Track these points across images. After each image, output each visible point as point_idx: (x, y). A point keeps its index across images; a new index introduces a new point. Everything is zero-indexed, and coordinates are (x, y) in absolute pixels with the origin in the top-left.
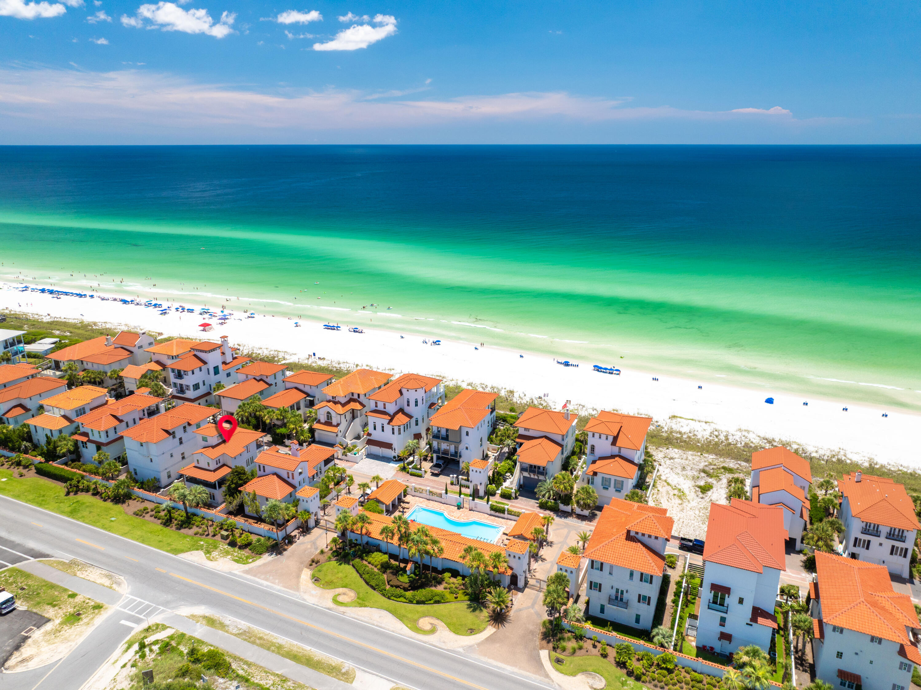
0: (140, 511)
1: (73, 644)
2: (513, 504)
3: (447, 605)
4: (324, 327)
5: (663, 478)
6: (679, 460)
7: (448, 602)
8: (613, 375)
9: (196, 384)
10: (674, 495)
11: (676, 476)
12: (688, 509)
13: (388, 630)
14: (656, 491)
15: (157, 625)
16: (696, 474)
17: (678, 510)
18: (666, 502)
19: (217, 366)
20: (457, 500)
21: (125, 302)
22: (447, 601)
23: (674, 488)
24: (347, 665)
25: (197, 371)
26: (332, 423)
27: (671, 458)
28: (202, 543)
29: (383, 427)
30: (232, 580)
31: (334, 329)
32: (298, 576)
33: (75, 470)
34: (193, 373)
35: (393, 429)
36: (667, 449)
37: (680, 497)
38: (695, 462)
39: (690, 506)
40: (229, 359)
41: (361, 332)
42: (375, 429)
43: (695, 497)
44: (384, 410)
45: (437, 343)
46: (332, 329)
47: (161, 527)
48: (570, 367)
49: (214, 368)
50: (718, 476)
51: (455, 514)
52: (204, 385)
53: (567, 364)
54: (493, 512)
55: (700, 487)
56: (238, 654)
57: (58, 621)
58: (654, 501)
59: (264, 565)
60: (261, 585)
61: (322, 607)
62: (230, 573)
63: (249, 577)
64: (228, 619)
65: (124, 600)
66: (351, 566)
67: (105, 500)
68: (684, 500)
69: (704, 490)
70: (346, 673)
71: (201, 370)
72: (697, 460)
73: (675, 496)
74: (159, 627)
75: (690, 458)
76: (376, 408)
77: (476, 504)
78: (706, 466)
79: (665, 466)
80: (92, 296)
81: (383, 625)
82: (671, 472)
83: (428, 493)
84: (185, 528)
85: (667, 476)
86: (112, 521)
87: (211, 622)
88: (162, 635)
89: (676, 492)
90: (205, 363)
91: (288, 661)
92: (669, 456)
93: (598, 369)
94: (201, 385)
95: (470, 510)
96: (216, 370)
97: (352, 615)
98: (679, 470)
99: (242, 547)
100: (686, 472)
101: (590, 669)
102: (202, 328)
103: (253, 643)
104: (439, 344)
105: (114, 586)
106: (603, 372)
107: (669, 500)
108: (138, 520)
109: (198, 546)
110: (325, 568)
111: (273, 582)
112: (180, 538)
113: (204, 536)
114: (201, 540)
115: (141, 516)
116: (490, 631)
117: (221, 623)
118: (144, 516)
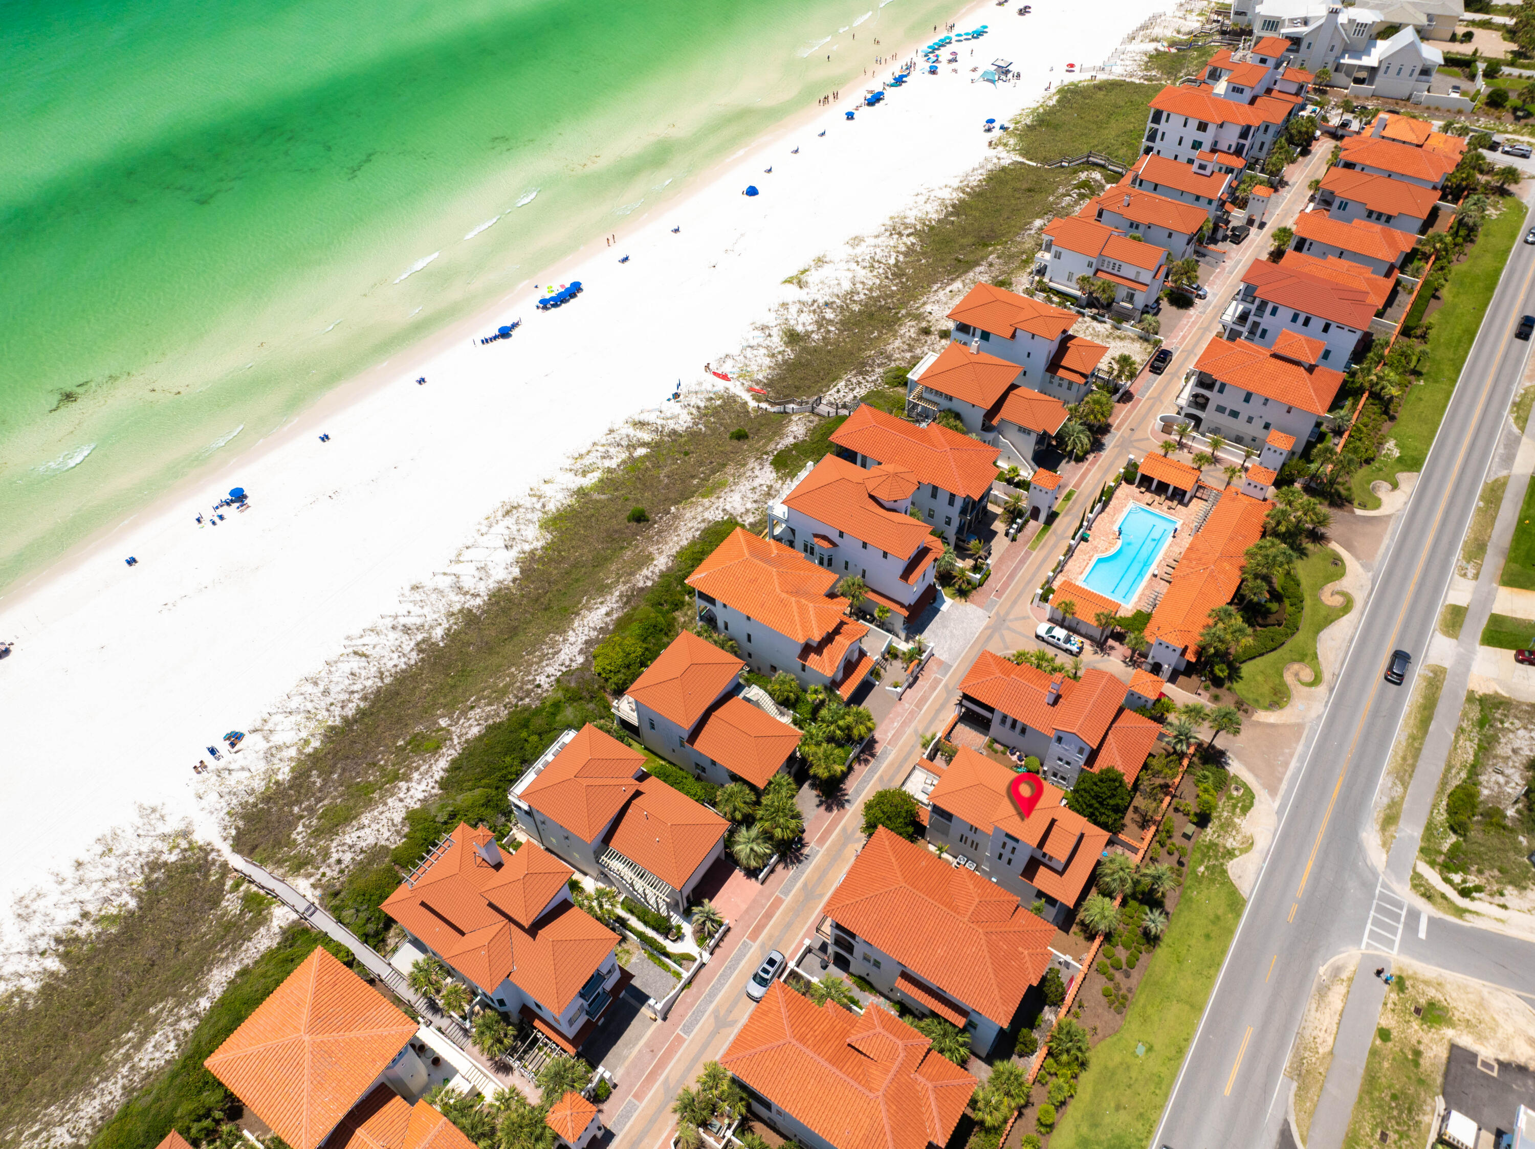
0: (1110, 1003)
1: (1485, 992)
13: (1354, 634)
15: (1415, 887)
24: (1422, 669)
28: (1202, 869)
30: (1296, 807)
32: (1272, 726)
47: (1162, 952)
53: (505, 333)
56: (1437, 781)
57: (1449, 1033)
59: (1251, 769)
60: (1299, 770)
61: (1329, 698)
62: (1280, 812)
63: (1284, 786)
64: (1378, 799)
65: (1376, 949)
66: (1244, 667)
70: (1435, 673)
74: (1418, 882)
81: (1348, 638)
84: (1164, 901)
86: (1150, 1049)
87: (1390, 819)
88: (1433, 877)
91: (1432, 728)
93: (545, 304)
97: (1338, 665)
99: (1212, 806)
101: (1367, 486)
103: (1413, 767)
105: (1345, 975)
108: (1144, 996)
109: (1213, 873)
110: (1251, 696)
111: (1292, 755)
112: (1194, 906)
113: (1184, 869)
114: (1194, 872)
115: (1130, 996)
116: (1334, 546)
117: (1390, 807)
118: (1130, 990)
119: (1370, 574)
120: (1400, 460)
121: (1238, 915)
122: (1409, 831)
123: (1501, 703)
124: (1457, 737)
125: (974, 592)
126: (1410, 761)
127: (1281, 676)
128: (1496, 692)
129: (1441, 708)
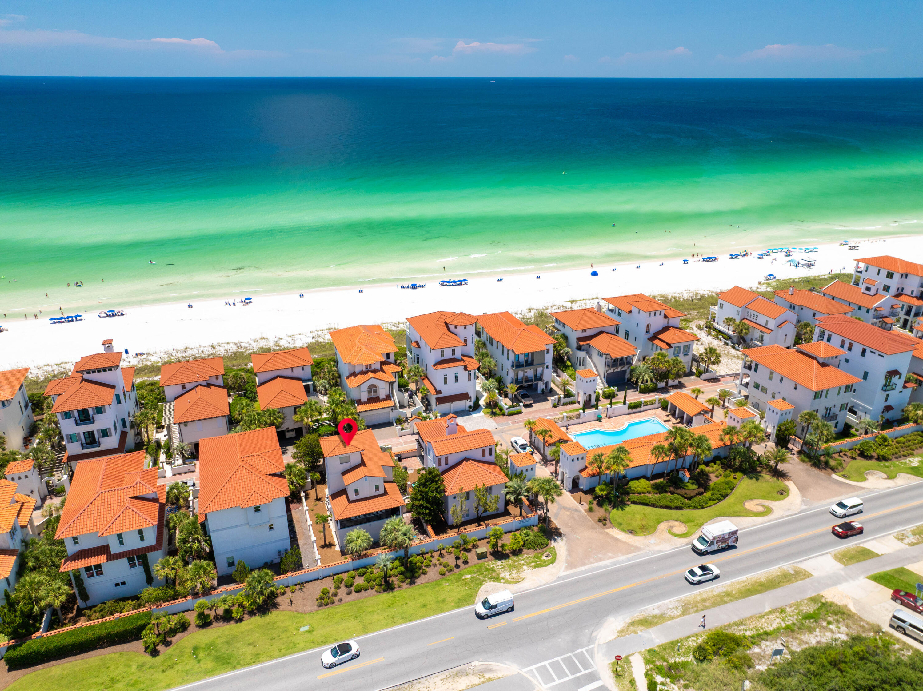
0: (321, 598)
4: (52, 321)
7: (736, 484)
8: (463, 286)
13: (748, 527)
15: (615, 664)
20: (595, 414)
24: (787, 566)
26: (378, 397)
28: (469, 576)
29: (456, 377)
30: (578, 582)
31: (72, 321)
32: (617, 540)
33: (117, 615)
35: (470, 375)
41: (122, 314)
42: (446, 383)
44: (454, 357)
45: (247, 301)
46: (69, 321)
47: (386, 597)
48: (419, 289)
51: (606, 427)
53: (414, 287)
54: (631, 411)
59: (571, 551)
60: (606, 567)
61: (684, 546)
62: (561, 578)
63: (582, 569)
64: (650, 609)
65: (534, 676)
66: (633, 506)
67: (240, 620)
70: (798, 573)
76: (443, 358)
77: (614, 409)
83: (565, 419)
84: (419, 577)
87: (646, 623)
88: (639, 669)
91: (755, 597)
93: (443, 283)
95: (609, 418)
99: (517, 552)
101: (862, 470)
104: (250, 302)
105: (487, 676)
106: (453, 285)
108: (345, 608)
109: (472, 582)
110: (619, 521)
111: (610, 558)
112: (437, 589)
113: (456, 570)
114: (462, 575)
115: (336, 603)
116: (790, 485)
117: (655, 617)
118: (341, 600)
119: (804, 507)
120: (913, 469)
121: (458, 607)
122: (653, 636)
123: (843, 613)
124: (771, 613)
125: (502, 417)
126: (707, 604)
127: (659, 523)
128: (846, 606)
129: (778, 592)
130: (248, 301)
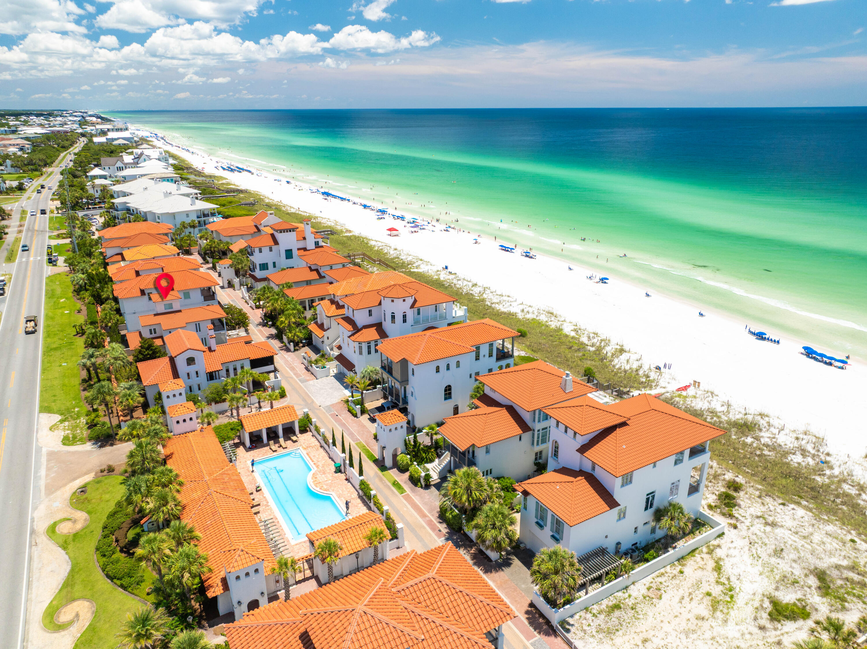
2: (411, 495)
3: (130, 597)
5: (719, 553)
6: (787, 533)
7: (133, 594)
9: (263, 264)
10: (709, 594)
11: (749, 561)
12: (708, 635)
14: (676, 572)
16: (798, 572)
17: (684, 625)
18: (677, 599)
19: (291, 250)
21: (365, 206)
22: (135, 591)
23: (723, 580)
25: (266, 250)
26: (324, 326)
27: (773, 525)
28: (75, 410)
31: (508, 251)
32: (75, 479)
34: (260, 251)
36: (783, 504)
37: (715, 605)
38: (820, 549)
39: (719, 630)
40: (310, 245)
41: (531, 257)
42: (344, 341)
43: (750, 620)
46: (505, 250)
48: (765, 342)
49: (286, 251)
50: (844, 600)
51: (321, 478)
52: (274, 266)
53: (761, 336)
55: (775, 603)
58: (649, 589)
59: (74, 452)
60: (36, 473)
61: (32, 526)
62: (40, 448)
63: (44, 460)
68: (718, 614)
69: (779, 613)
71: (271, 250)
72: (828, 547)
73: (708, 598)
75: (817, 538)
76: (348, 315)
78: (838, 567)
79: (744, 533)
80: (349, 200)
82: (747, 548)
85: (732, 552)
89: (717, 590)
90: (276, 243)
92: (770, 519)
93: (809, 353)
94: (270, 266)
95: (347, 479)
96: (289, 254)
98: (763, 553)
99: (90, 427)
100: (779, 561)
102: (389, 232)
107: (687, 599)
110: (106, 481)
130: (603, 280)
